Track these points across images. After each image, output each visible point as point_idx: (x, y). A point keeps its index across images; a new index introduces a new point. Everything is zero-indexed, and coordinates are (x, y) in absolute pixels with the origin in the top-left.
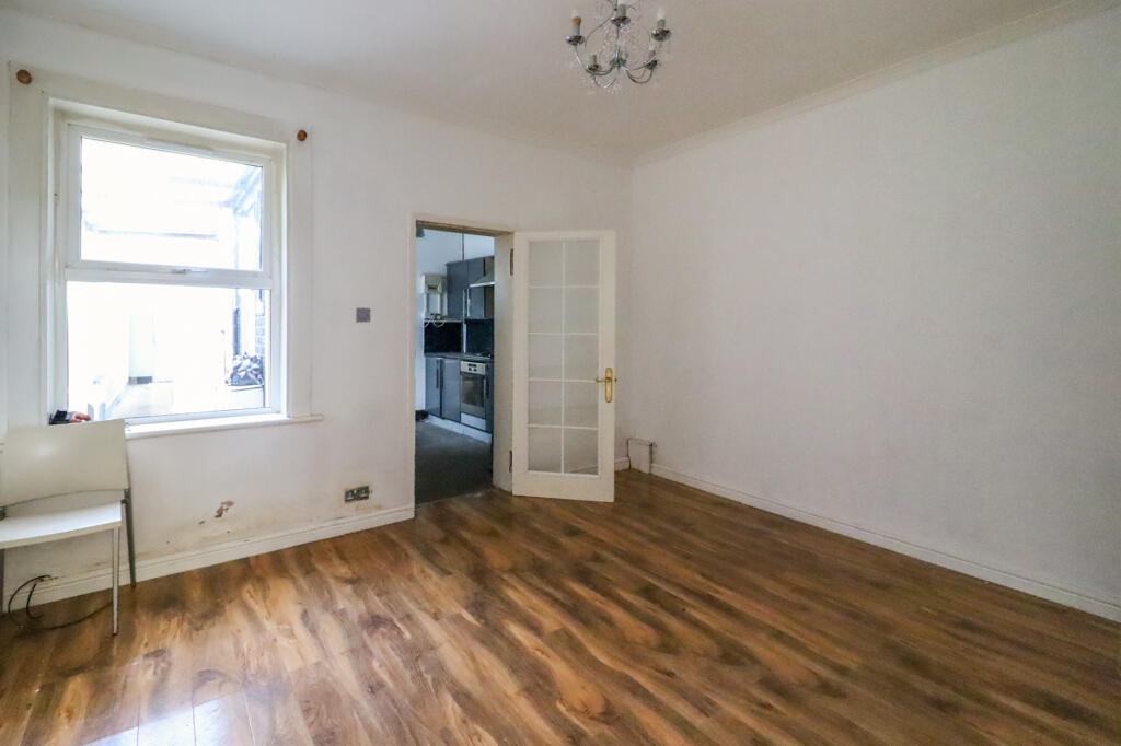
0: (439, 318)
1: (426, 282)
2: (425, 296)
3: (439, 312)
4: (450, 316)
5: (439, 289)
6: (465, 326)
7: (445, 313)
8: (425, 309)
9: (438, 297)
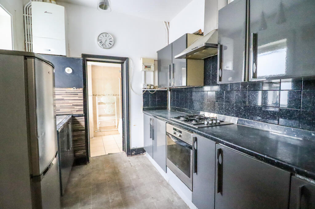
0: (152, 87)
1: (143, 64)
2: (143, 73)
3: (152, 84)
4: (159, 86)
5: (152, 68)
6: (169, 93)
7: (156, 84)
8: (143, 82)
9: (152, 73)
